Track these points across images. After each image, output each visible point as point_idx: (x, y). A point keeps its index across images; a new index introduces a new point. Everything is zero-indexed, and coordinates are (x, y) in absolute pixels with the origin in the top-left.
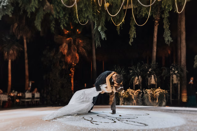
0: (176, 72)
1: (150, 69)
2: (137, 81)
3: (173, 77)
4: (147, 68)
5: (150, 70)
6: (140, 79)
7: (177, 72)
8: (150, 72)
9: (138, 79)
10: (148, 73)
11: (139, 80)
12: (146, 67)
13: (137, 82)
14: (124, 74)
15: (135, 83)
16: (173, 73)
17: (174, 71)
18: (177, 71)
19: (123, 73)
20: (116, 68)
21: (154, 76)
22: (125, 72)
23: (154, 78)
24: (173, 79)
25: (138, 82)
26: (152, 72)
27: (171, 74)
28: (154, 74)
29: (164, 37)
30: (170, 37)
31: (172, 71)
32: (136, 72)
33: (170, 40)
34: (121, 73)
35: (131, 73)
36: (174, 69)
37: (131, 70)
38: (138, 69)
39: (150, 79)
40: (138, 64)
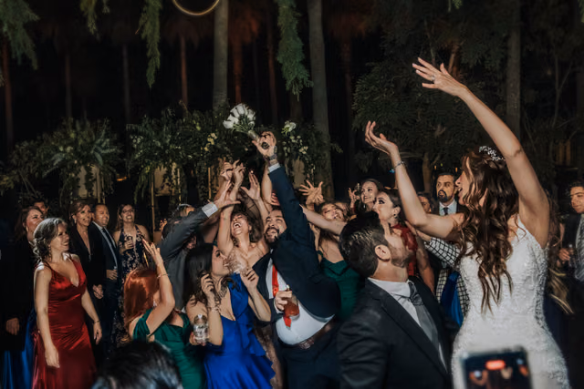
0: (303, 150)
1: (213, 135)
2: (164, 181)
4: (198, 128)
5: (211, 141)
6: (176, 173)
7: (307, 151)
8: (211, 147)
9: (168, 174)
10: (206, 149)
11: (171, 177)
12: (195, 126)
13: (162, 187)
14: (108, 151)
15: (156, 191)
16: (294, 154)
17: (297, 147)
18: (306, 148)
19: (105, 148)
20: (74, 128)
22: (110, 144)
24: (293, 173)
25: (166, 187)
26: (219, 146)
27: (286, 154)
28: (228, 153)
29: (281, 62)
30: (301, 67)
31: (288, 145)
32: (158, 148)
33: (303, 80)
34: (96, 150)
35: (138, 150)
36: (296, 138)
37: (136, 133)
38: (167, 134)
39: (213, 174)
40: (163, 112)
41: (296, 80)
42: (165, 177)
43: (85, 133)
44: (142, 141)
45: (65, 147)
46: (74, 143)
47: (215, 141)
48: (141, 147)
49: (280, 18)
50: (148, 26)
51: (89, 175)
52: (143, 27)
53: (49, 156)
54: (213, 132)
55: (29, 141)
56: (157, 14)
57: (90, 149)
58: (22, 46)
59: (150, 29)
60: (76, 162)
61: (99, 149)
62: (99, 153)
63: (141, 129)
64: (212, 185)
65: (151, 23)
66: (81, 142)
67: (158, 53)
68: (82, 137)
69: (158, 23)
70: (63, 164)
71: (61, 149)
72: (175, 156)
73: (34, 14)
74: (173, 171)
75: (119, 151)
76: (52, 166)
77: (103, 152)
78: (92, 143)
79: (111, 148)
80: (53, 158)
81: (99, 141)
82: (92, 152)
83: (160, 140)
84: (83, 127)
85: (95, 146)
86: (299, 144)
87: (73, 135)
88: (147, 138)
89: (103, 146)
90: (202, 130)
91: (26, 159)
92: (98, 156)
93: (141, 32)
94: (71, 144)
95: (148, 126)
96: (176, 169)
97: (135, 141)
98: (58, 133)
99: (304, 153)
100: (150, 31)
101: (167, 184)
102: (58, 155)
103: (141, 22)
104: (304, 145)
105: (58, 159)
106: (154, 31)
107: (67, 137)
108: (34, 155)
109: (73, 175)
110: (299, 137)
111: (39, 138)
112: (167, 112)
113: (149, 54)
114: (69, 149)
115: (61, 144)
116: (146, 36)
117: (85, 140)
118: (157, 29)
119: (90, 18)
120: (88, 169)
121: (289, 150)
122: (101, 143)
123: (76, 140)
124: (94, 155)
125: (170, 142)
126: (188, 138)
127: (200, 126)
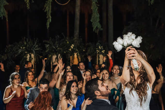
0: (103, 51)
1: (73, 45)
2: (56, 60)
3: (99, 58)
4: (68, 43)
5: (72, 47)
7: (105, 52)
8: (72, 49)
10: (70, 50)
12: (67, 42)
13: (55, 62)
15: (53, 63)
16: (100, 53)
17: (101, 50)
18: (104, 51)
19: (36, 48)
20: (26, 40)
21: (77, 55)
22: (38, 47)
23: (78, 57)
26: (74, 49)
27: (97, 53)
28: (78, 52)
29: (92, 21)
30: (99, 23)
31: (98, 50)
32: (54, 49)
33: (99, 28)
34: (33, 49)
35: (47, 49)
36: (101, 47)
37: (47, 43)
38: (57, 44)
39: (72, 58)
40: (56, 37)
41: (97, 28)
42: (56, 59)
43: (30, 42)
44: (49, 46)
45: (23, 47)
46: (26, 46)
47: (73, 47)
48: (48, 48)
49: (92, 7)
50: (47, 7)
51: (30, 57)
52: (46, 8)
53: (17, 50)
54: (73, 44)
55: (11, 45)
56: (50, 4)
57: (31, 48)
58: (3, 13)
59: (48, 8)
60: (26, 52)
61: (34, 48)
62: (34, 50)
63: (48, 42)
64: (72, 62)
65: (48, 7)
66: (28, 46)
67: (51, 17)
68: (28, 44)
69: (51, 7)
70: (22, 53)
71: (21, 48)
72: (59, 52)
73: (7, 3)
74: (59, 57)
75: (41, 49)
76: (18, 53)
77: (35, 49)
78: (32, 46)
79: (38, 48)
80: (18, 51)
81: (34, 46)
82: (32, 49)
83: (55, 46)
84: (29, 41)
85: (33, 47)
86: (102, 49)
87: (25, 43)
88: (50, 45)
89: (36, 47)
90: (69, 43)
91: (10, 51)
92: (34, 51)
93: (45, 10)
94: (24, 46)
95: (51, 41)
96: (60, 56)
97: (46, 46)
98: (21, 43)
99: (103, 52)
100: (48, 9)
101: (57, 61)
102: (20, 50)
103: (45, 6)
104: (104, 49)
105: (20, 51)
106: (49, 10)
107: (23, 44)
108: (13, 49)
109: (25, 57)
110: (102, 47)
111: (14, 44)
112: (57, 37)
113: (47, 17)
114: (24, 48)
115: (21, 46)
116: (46, 11)
117: (29, 45)
118: (50, 9)
119: (28, 4)
120: (30, 55)
121: (98, 51)
122: (35, 46)
123: (27, 45)
124: (32, 50)
125: (58, 47)
126: (64, 46)
127: (69, 42)
